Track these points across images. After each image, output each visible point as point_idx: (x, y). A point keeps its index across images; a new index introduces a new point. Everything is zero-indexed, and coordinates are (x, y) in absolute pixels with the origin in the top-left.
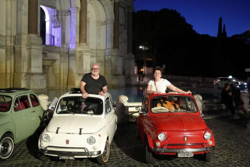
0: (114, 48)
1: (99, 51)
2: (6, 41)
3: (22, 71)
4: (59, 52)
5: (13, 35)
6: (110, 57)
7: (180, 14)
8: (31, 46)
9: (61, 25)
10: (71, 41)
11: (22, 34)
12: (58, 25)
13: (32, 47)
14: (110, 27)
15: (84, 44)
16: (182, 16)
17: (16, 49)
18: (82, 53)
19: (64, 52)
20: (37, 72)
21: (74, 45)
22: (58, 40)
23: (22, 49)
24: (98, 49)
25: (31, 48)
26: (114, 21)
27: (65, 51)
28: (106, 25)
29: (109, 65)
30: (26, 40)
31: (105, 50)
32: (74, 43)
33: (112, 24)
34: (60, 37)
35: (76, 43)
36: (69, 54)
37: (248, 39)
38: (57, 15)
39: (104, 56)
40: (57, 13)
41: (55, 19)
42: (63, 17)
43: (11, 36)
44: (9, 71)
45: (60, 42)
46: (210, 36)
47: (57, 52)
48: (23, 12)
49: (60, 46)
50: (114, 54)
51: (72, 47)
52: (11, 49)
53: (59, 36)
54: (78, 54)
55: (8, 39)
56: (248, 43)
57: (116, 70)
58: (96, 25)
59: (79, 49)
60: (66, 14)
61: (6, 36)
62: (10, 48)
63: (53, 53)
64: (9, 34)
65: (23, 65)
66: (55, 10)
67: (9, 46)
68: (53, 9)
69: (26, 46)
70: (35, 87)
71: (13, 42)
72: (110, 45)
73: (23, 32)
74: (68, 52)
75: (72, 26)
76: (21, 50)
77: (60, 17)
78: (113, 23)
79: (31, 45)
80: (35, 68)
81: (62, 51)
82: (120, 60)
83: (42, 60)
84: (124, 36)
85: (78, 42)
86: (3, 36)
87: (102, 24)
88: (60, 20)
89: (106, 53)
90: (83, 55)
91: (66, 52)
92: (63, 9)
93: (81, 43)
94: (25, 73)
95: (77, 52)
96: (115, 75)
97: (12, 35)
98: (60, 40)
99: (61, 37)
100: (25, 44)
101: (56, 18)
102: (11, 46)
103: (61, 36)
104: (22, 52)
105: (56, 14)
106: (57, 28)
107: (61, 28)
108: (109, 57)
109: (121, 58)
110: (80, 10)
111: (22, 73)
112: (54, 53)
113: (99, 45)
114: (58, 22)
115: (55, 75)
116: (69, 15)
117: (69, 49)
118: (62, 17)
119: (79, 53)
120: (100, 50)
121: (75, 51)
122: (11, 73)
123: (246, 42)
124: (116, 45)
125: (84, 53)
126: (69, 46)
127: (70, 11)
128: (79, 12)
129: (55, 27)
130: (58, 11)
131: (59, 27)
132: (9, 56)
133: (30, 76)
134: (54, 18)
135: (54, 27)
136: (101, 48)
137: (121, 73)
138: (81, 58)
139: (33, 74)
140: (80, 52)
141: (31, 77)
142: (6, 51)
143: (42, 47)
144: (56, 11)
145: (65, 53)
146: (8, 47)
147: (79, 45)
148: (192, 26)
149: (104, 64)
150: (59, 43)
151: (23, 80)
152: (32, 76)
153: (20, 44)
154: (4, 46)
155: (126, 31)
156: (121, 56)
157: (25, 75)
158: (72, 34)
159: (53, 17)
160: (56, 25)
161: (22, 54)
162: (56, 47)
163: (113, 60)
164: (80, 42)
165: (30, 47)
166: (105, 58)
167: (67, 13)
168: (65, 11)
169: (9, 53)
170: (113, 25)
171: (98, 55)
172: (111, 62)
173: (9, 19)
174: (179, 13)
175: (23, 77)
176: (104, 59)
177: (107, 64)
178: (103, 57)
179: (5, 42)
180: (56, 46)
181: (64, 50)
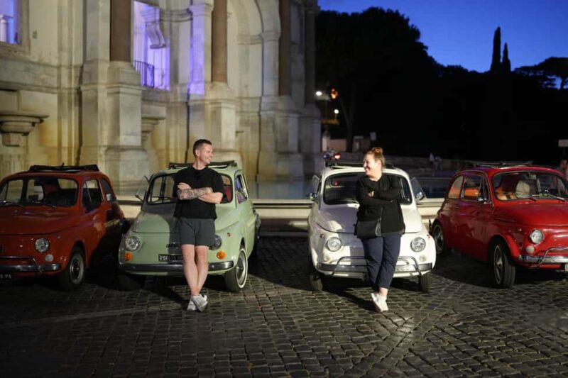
0: (280, 93)
1: (245, 101)
2: (59, 77)
3: (100, 143)
4: (166, 102)
5: (74, 63)
6: (271, 113)
7: (408, 20)
8: (119, 87)
9: (168, 42)
10: (192, 77)
11: (99, 61)
12: (163, 42)
13: (122, 90)
14: (272, 49)
15: (222, 84)
16: (413, 25)
17: (84, 94)
18: (220, 103)
19: (175, 103)
20: (131, 144)
21: (202, 85)
22: (163, 76)
23: (100, 95)
24: (244, 95)
25: (119, 93)
26: (279, 36)
27: (179, 100)
28: (263, 43)
29: (271, 129)
30: (106, 74)
31: (261, 98)
32: (199, 82)
33: (274, 40)
34: (166, 69)
35: (206, 82)
36: (188, 107)
37: (549, 77)
38: (161, 20)
39: (259, 113)
40: (160, 16)
41: (155, 29)
42: (174, 25)
43: (70, 67)
44: (65, 144)
45: (166, 81)
46: (466, 70)
47: (161, 102)
48: (100, 14)
49: (168, 89)
50: (281, 106)
51: (196, 91)
52: (70, 94)
53: (164, 67)
54: (210, 106)
55: (65, 72)
56: (549, 86)
57: (286, 142)
58: (239, 44)
59: (211, 96)
60: (180, 19)
61: (59, 67)
62: (67, 92)
63: (154, 103)
64: (65, 62)
65: (102, 130)
66: (155, 10)
67: (66, 89)
68: (151, 8)
69: (107, 88)
70: (128, 176)
71: (75, 79)
72: (271, 88)
73: (100, 58)
74: (187, 103)
75: (194, 46)
76: (96, 97)
77: (166, 24)
78: (277, 39)
79: (120, 85)
80: (127, 135)
81: (172, 99)
82: (293, 121)
83: (140, 117)
84: (298, 68)
85: (209, 79)
86: (53, 67)
87: (253, 41)
88: (167, 32)
89: (263, 106)
90: (220, 107)
91: (181, 102)
92: (173, 8)
93: (215, 82)
94: (105, 146)
95: (207, 102)
96: (284, 154)
97: (71, 65)
98: (168, 74)
99: (170, 69)
100: (105, 84)
101: (158, 27)
102: (70, 89)
103: (168, 67)
104: (99, 100)
105: (158, 18)
106: (160, 50)
107: (168, 49)
108: (269, 112)
109: (296, 116)
110: (212, 9)
111: (100, 147)
112: (155, 105)
113: (246, 86)
114: (161, 34)
115: (158, 152)
116: (188, 20)
117: (188, 95)
118: (171, 27)
119: (212, 103)
120: (248, 98)
121: (204, 100)
122: (70, 148)
123: (546, 82)
124: (284, 87)
125: (223, 105)
126: (189, 90)
127: (189, 12)
128: (210, 14)
129: (155, 47)
130: (162, 13)
131: (164, 46)
132: (66, 110)
133: (117, 153)
134: (152, 27)
135: (153, 47)
136: (251, 95)
137: (296, 149)
138: (216, 114)
139: (123, 149)
140: (215, 102)
141: (119, 155)
142: (60, 100)
143: (140, 90)
144: (158, 11)
145: (178, 105)
146: (64, 91)
147: (212, 88)
148: (426, 48)
149: (258, 129)
150: (164, 83)
151: (101, 161)
152: (121, 153)
153: (94, 84)
154: (53, 88)
155: (302, 57)
156: (294, 112)
157: (106, 151)
158: (194, 64)
159: (150, 24)
160: (157, 42)
161: (100, 104)
162: (158, 91)
163: (278, 120)
164: (212, 80)
165: (116, 90)
166: (260, 115)
167: (182, 15)
168: (178, 11)
169: (66, 104)
170: (277, 44)
171: (245, 109)
172: (274, 123)
173: (66, 29)
174: (405, 17)
175: (101, 156)
176: (257, 118)
177: (264, 130)
178: (257, 114)
179: (56, 78)
180: (157, 88)
181: (176, 98)
